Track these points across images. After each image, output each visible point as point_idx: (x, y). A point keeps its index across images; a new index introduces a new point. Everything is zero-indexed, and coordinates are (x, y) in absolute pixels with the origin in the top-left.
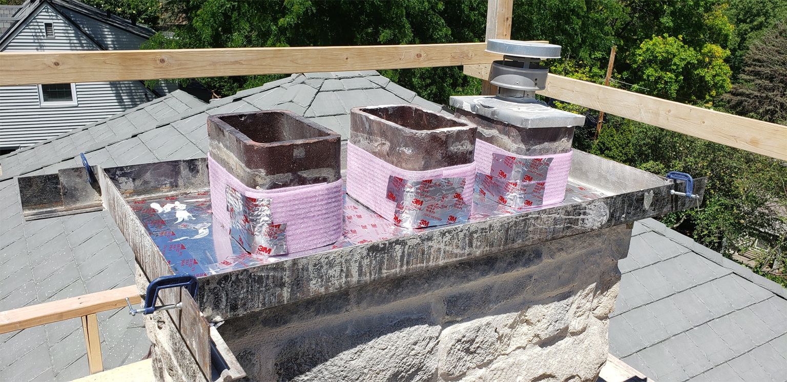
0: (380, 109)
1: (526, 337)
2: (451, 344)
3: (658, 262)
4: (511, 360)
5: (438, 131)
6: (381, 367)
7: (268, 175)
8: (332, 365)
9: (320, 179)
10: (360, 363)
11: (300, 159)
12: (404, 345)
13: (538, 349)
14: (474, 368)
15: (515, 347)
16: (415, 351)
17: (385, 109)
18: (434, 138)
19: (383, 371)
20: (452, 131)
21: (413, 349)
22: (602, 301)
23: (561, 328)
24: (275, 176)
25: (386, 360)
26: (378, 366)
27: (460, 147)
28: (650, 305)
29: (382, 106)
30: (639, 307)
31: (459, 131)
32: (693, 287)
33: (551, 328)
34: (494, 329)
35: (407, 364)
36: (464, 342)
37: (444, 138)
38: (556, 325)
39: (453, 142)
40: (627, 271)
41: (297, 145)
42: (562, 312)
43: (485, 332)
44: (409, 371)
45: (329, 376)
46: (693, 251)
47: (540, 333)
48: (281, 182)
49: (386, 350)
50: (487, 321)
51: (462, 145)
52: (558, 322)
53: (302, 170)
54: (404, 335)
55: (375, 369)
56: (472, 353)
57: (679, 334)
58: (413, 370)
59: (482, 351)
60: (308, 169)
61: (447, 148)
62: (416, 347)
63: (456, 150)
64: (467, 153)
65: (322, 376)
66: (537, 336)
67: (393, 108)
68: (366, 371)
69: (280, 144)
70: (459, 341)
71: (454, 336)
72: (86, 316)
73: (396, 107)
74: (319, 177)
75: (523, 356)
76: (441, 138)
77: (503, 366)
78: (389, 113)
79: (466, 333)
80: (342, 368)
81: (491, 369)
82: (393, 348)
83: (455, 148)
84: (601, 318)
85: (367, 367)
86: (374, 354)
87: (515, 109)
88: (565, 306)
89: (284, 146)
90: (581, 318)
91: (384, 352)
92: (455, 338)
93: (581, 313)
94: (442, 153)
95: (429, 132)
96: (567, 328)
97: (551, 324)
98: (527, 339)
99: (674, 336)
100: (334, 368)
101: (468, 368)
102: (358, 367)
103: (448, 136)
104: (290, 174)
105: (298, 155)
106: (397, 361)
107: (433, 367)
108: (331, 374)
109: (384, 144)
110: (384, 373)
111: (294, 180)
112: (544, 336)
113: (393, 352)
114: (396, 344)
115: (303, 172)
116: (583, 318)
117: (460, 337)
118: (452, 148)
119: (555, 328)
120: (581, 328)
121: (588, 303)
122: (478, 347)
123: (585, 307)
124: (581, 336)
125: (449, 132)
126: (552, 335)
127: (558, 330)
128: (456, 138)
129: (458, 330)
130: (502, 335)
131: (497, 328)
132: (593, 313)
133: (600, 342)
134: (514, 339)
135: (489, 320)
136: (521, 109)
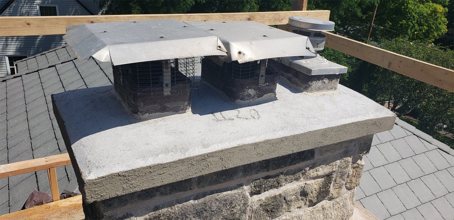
1: (303, 201)
3: (393, 140)
4: (293, 214)
15: (296, 207)
16: (233, 212)
22: (352, 179)
24: (149, 106)
28: (386, 166)
30: (379, 167)
32: (413, 156)
34: (283, 198)
36: (264, 205)
38: (322, 194)
42: (327, 186)
43: (277, 200)
46: (414, 134)
47: (312, 199)
48: (153, 110)
49: (215, 212)
52: (323, 192)
53: (166, 103)
56: (268, 211)
57: (402, 184)
59: (275, 210)
60: (170, 102)
62: (234, 209)
70: (261, 205)
72: (49, 169)
74: (177, 107)
75: (301, 212)
77: (288, 218)
79: (265, 200)
82: (219, 210)
84: (350, 189)
86: (207, 214)
88: (328, 183)
90: (338, 189)
92: (259, 203)
97: (319, 194)
98: (304, 203)
99: (399, 184)
104: (159, 105)
111: (160, 108)
112: (314, 201)
114: (221, 208)
117: (262, 202)
119: (322, 196)
120: (338, 195)
121: (342, 181)
122: (273, 208)
123: (341, 183)
124: (338, 199)
129: (261, 198)
130: (289, 201)
131: (285, 197)
132: (346, 186)
133: (349, 203)
134: (296, 202)
135: (280, 193)
136: (307, 62)
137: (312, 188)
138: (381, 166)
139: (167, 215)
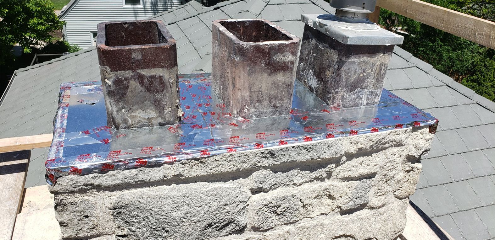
0: (238, 22)
1: (329, 207)
2: (259, 207)
4: (315, 222)
5: (261, 44)
6: (197, 218)
7: (112, 72)
8: (156, 214)
9: (157, 76)
10: (180, 215)
11: (138, 60)
12: (216, 205)
13: (339, 216)
14: (282, 225)
15: (320, 213)
16: (226, 210)
17: (242, 22)
18: (258, 49)
19: (200, 221)
20: (274, 44)
21: (224, 209)
22: (403, 186)
23: (361, 203)
24: (118, 72)
25: (201, 214)
26: (195, 218)
27: (282, 57)
29: (240, 20)
30: (483, 176)
31: (281, 44)
33: (352, 203)
34: (299, 200)
35: (220, 218)
36: (270, 207)
37: (267, 50)
38: (357, 201)
39: (275, 54)
40: (478, 149)
41: (134, 50)
42: (363, 192)
43: (290, 201)
44: (222, 223)
45: (154, 221)
47: (341, 206)
48: (124, 77)
49: (201, 208)
50: (292, 194)
51: (284, 56)
52: (358, 199)
53: (140, 69)
54: (216, 198)
55: (192, 220)
56: (278, 215)
58: (226, 222)
59: (288, 214)
60: (145, 69)
61: (270, 57)
62: (227, 208)
63: (278, 60)
64: (288, 63)
65: (148, 220)
66: (340, 207)
67: (249, 21)
68: (184, 220)
69: (120, 48)
70: (266, 205)
71: (262, 202)
73: (251, 21)
74: (156, 75)
75: (326, 220)
76: (264, 50)
77: (308, 226)
78: (246, 25)
79: (272, 201)
80: (164, 217)
81: (297, 227)
82: (207, 207)
83: (277, 58)
84: (400, 198)
85: (186, 217)
86: (191, 209)
87: (343, 28)
88: (366, 187)
89: (123, 50)
90: (382, 197)
91: (199, 209)
92: (263, 203)
93: (381, 194)
94: (265, 62)
95: (253, 44)
96: (367, 203)
97: (352, 200)
98: (331, 209)
100: (158, 216)
101: (276, 225)
102: (178, 217)
103: (271, 48)
104: (131, 71)
105: (136, 57)
106: (211, 216)
107: (243, 222)
108: (156, 220)
109: (226, 51)
110: (200, 223)
111: (134, 76)
112: (344, 208)
113: (207, 209)
114: (209, 204)
115: (141, 70)
116: (383, 197)
117: (267, 203)
118: (274, 58)
119: (356, 203)
120: (381, 204)
121: (388, 187)
122: (284, 211)
123: (385, 189)
124: (381, 210)
125: (272, 45)
126: (352, 208)
127: (358, 205)
128: (278, 50)
129: (265, 197)
130: (306, 204)
131: (301, 199)
132: (394, 194)
133: (398, 216)
134: (319, 207)
135: (294, 193)
136: (349, 28)
137: (342, 192)
138: (485, 176)
139: (136, 206)
